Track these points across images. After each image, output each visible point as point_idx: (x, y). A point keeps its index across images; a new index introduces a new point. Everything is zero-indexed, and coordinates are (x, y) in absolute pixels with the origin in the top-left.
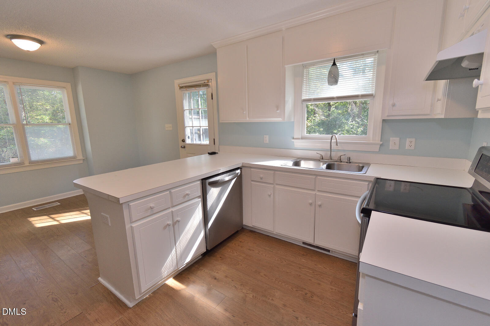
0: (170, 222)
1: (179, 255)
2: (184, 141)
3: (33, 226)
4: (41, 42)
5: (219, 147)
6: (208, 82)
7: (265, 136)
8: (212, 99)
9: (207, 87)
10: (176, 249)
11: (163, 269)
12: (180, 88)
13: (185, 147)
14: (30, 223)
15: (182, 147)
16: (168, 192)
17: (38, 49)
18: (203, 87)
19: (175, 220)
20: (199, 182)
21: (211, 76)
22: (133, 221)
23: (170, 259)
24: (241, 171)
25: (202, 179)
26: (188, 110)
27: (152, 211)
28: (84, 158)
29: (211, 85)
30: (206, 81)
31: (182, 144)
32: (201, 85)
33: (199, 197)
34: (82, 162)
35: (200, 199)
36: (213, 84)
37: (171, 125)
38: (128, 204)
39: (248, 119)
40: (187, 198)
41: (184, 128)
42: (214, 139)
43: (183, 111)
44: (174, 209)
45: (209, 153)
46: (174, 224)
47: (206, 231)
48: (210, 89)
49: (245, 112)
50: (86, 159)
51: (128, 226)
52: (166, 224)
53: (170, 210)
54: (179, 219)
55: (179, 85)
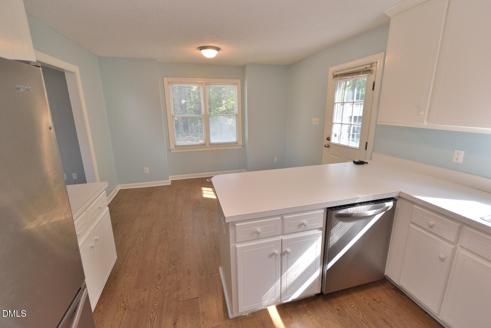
0: (277, 252)
1: (284, 289)
2: (329, 139)
3: (202, 195)
4: (218, 49)
5: (371, 153)
6: (371, 67)
7: (456, 151)
8: (373, 89)
9: (369, 74)
10: (281, 280)
11: (264, 297)
12: (334, 77)
13: (329, 146)
14: (201, 191)
15: (325, 146)
16: (280, 218)
17: (215, 56)
18: (363, 73)
19: (284, 251)
20: (323, 211)
21: (378, 58)
22: (237, 242)
23: (273, 289)
24: (395, 205)
25: (328, 208)
26: (340, 103)
27: (257, 235)
28: (243, 144)
29: (375, 71)
30: (368, 66)
31: (326, 142)
32: (361, 72)
33: (320, 229)
34: (241, 147)
35: (321, 232)
36: (378, 68)
37: (318, 120)
38: (235, 224)
39: (426, 123)
40: (302, 227)
41: (331, 124)
42: (367, 143)
43: (333, 104)
44: (284, 238)
45: (354, 162)
46: (282, 254)
47: (324, 272)
48: (372, 77)
49: (422, 113)
50: (244, 146)
51: (232, 246)
52: (273, 252)
53: (280, 238)
54: (288, 250)
55: (333, 74)
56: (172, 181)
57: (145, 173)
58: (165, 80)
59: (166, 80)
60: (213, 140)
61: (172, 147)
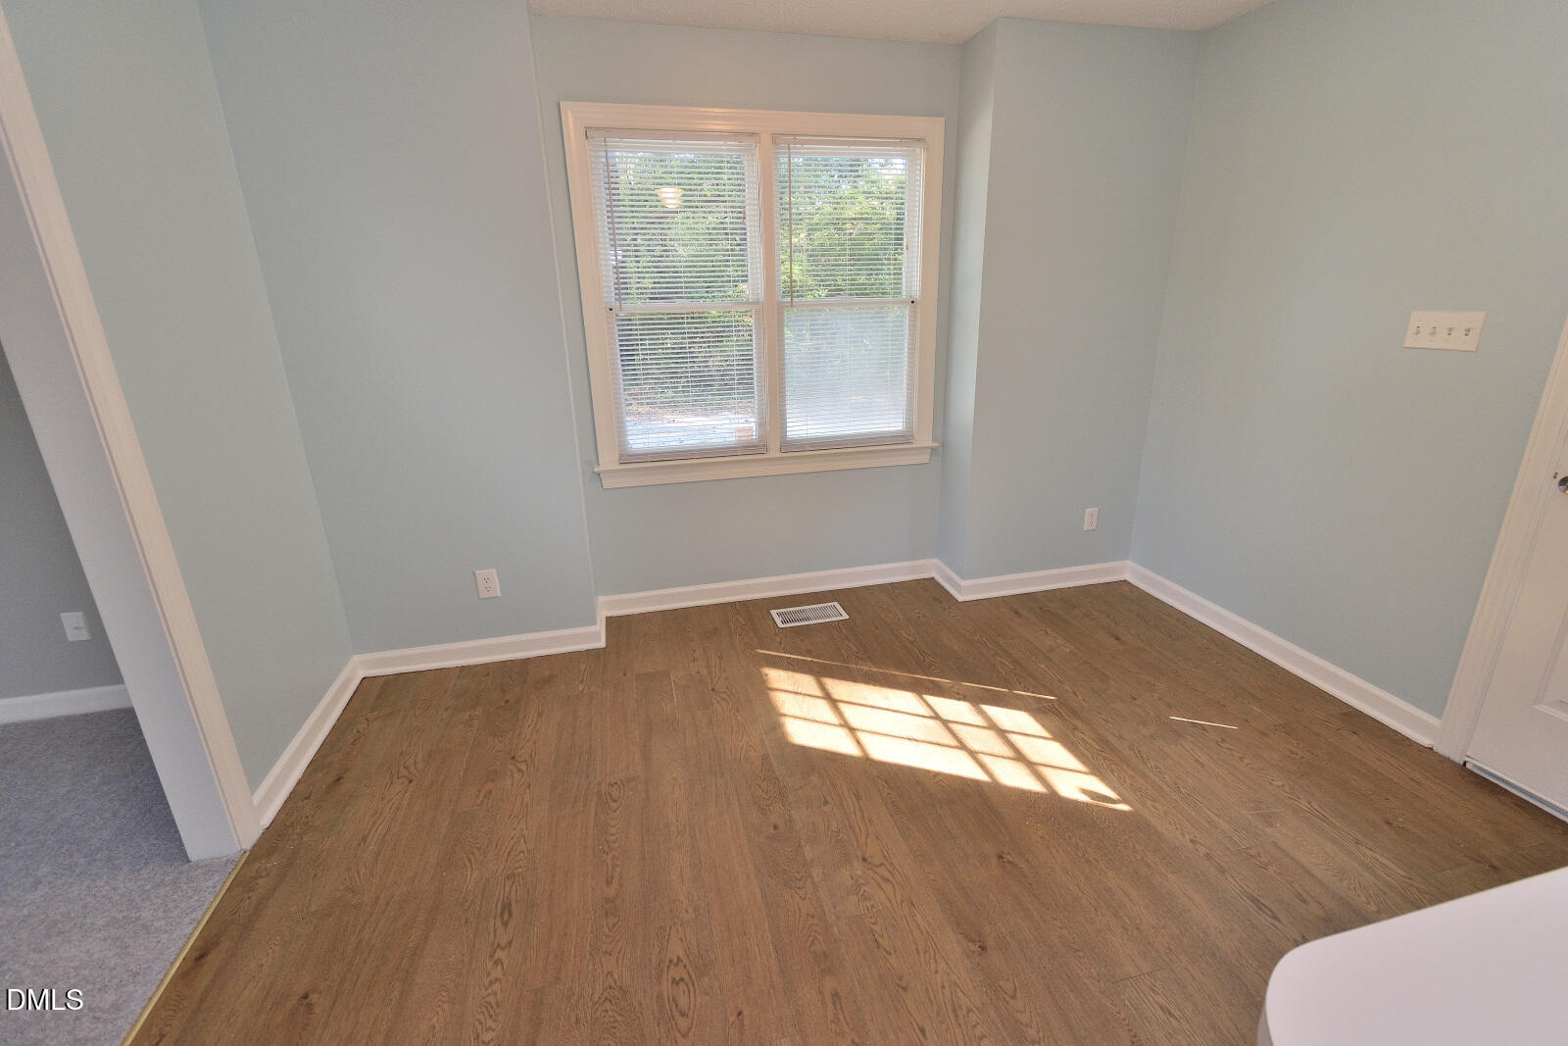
28: (936, 445)
34: (925, 458)
37: (1470, 319)
56: (609, 619)
57: (484, 594)
58: (570, 114)
59: (573, 116)
60: (798, 427)
61: (608, 461)
